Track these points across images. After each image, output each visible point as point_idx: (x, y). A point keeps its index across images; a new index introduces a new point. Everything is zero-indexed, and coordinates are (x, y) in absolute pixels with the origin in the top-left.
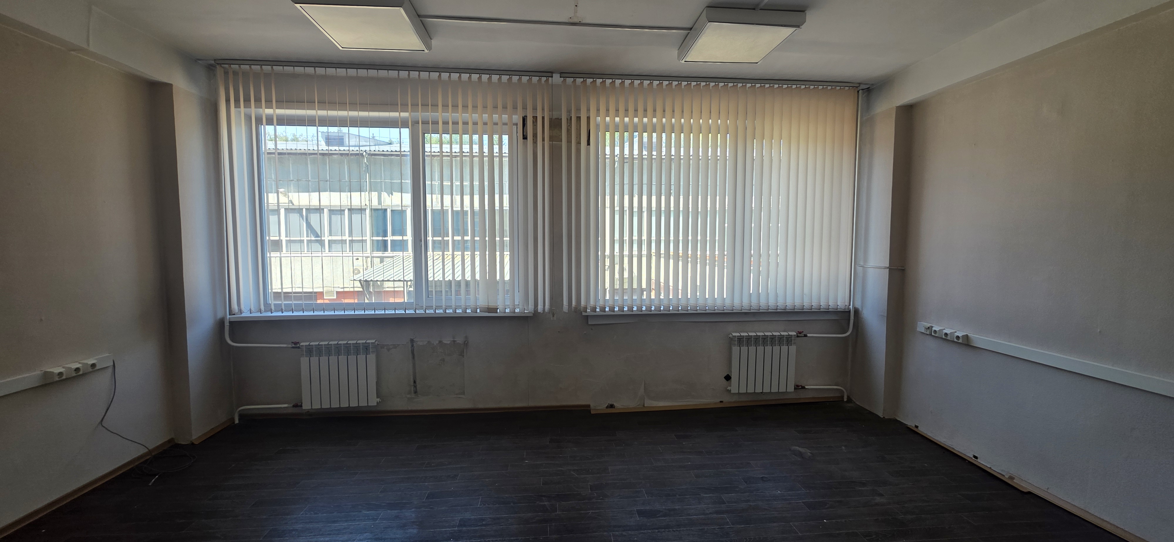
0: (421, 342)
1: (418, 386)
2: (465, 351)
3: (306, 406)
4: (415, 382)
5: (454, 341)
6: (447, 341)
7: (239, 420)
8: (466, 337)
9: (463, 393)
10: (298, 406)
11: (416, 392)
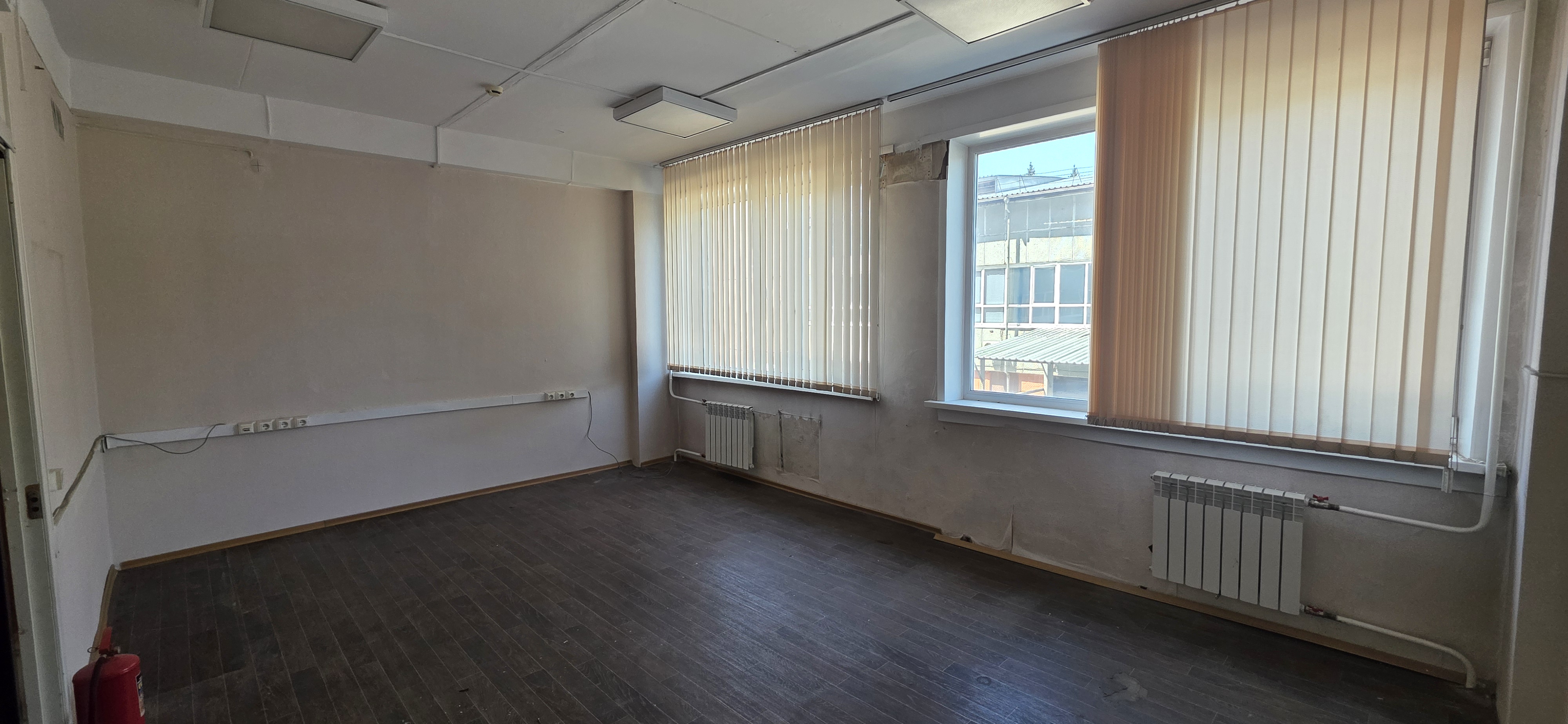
0: (787, 415)
1: (784, 460)
2: (819, 432)
3: (707, 459)
4: (782, 456)
5: (811, 419)
6: (806, 417)
7: (677, 459)
8: (821, 416)
9: (818, 478)
10: (704, 456)
11: (782, 466)
